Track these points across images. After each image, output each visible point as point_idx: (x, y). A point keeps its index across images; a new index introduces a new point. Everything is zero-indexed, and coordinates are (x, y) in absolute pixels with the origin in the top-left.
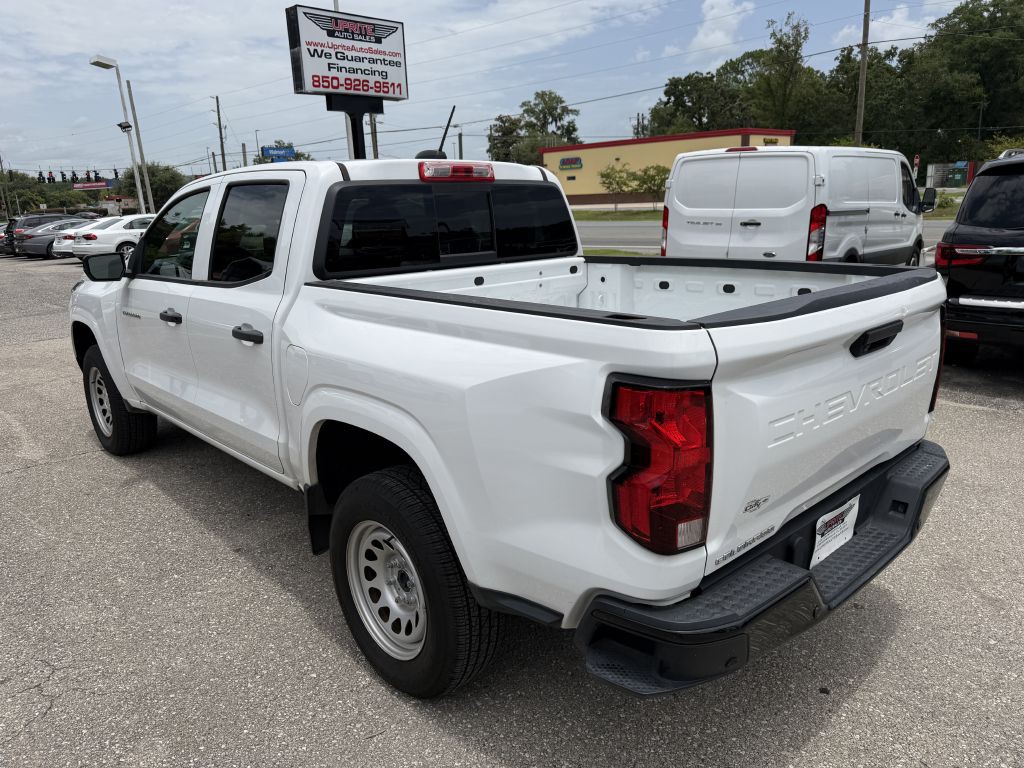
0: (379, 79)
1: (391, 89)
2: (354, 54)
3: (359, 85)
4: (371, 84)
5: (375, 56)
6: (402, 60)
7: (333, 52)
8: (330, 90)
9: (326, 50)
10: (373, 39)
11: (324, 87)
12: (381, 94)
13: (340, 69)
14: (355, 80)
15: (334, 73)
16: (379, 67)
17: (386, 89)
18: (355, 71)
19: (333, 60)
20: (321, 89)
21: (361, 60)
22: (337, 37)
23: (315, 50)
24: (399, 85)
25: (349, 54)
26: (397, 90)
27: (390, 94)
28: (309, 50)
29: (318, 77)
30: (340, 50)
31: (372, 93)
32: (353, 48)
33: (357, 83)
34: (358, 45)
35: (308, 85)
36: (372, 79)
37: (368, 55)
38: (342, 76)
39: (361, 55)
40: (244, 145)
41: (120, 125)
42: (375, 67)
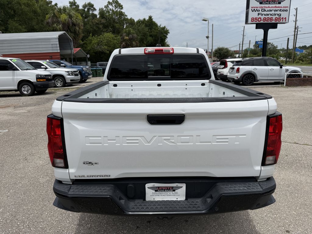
0: (278, 17)
1: (282, 20)
2: (269, 9)
3: (269, 19)
4: (274, 19)
5: (277, 9)
6: (288, 9)
7: (260, 9)
8: (258, 22)
9: (258, 9)
10: (277, 3)
11: (255, 21)
12: (277, 22)
13: (262, 15)
14: (267, 18)
15: (260, 16)
16: (278, 12)
17: (279, 20)
18: (268, 15)
19: (260, 12)
20: (254, 22)
21: (271, 11)
22: (263, 4)
23: (254, 9)
24: (285, 18)
25: (267, 9)
26: (284, 20)
27: (281, 22)
28: (252, 10)
29: (254, 18)
30: (264, 8)
31: (273, 22)
32: (269, 7)
33: (268, 19)
34: (270, 5)
35: (250, 21)
36: (274, 17)
37: (274, 9)
38: (262, 17)
39: (271, 9)
40: (250, 41)
41: (206, 37)
42: (276, 13)
